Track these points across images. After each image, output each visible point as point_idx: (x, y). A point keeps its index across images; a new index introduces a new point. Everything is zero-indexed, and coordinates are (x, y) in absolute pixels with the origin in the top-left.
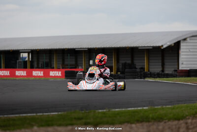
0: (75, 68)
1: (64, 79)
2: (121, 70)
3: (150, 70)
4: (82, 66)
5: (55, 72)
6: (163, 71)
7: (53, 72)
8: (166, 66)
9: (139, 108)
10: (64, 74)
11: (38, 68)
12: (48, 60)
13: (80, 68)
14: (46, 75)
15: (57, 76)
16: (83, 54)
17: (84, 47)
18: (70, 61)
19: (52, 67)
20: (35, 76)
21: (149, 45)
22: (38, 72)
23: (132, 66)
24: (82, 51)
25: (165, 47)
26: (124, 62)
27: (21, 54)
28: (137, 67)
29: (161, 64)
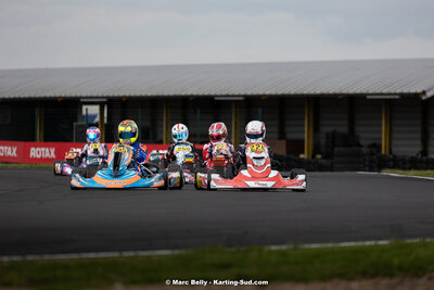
2: (323, 149)
4: (230, 138)
6: (424, 153)
8: (431, 142)
9: (368, 243)
12: (147, 124)
16: (233, 110)
17: (236, 93)
18: (201, 125)
19: (159, 139)
21: (393, 91)
23: (350, 140)
24: (231, 101)
25: (429, 94)
26: (330, 130)
27: (84, 107)
28: (362, 142)
29: (419, 136)
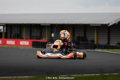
0: (40, 39)
1: (31, 48)
2: (76, 42)
3: (99, 42)
4: (45, 37)
5: (24, 42)
6: (109, 43)
7: (23, 42)
8: (111, 40)
10: (31, 44)
11: (11, 38)
12: (19, 32)
13: (44, 39)
14: (17, 44)
15: (26, 45)
16: (47, 29)
17: (48, 23)
18: (36, 33)
19: (22, 38)
20: (8, 45)
21: (98, 23)
22: (11, 41)
23: (84, 39)
24: (46, 26)
25: (111, 24)
26: (78, 35)
28: (88, 40)
29: (107, 38)
